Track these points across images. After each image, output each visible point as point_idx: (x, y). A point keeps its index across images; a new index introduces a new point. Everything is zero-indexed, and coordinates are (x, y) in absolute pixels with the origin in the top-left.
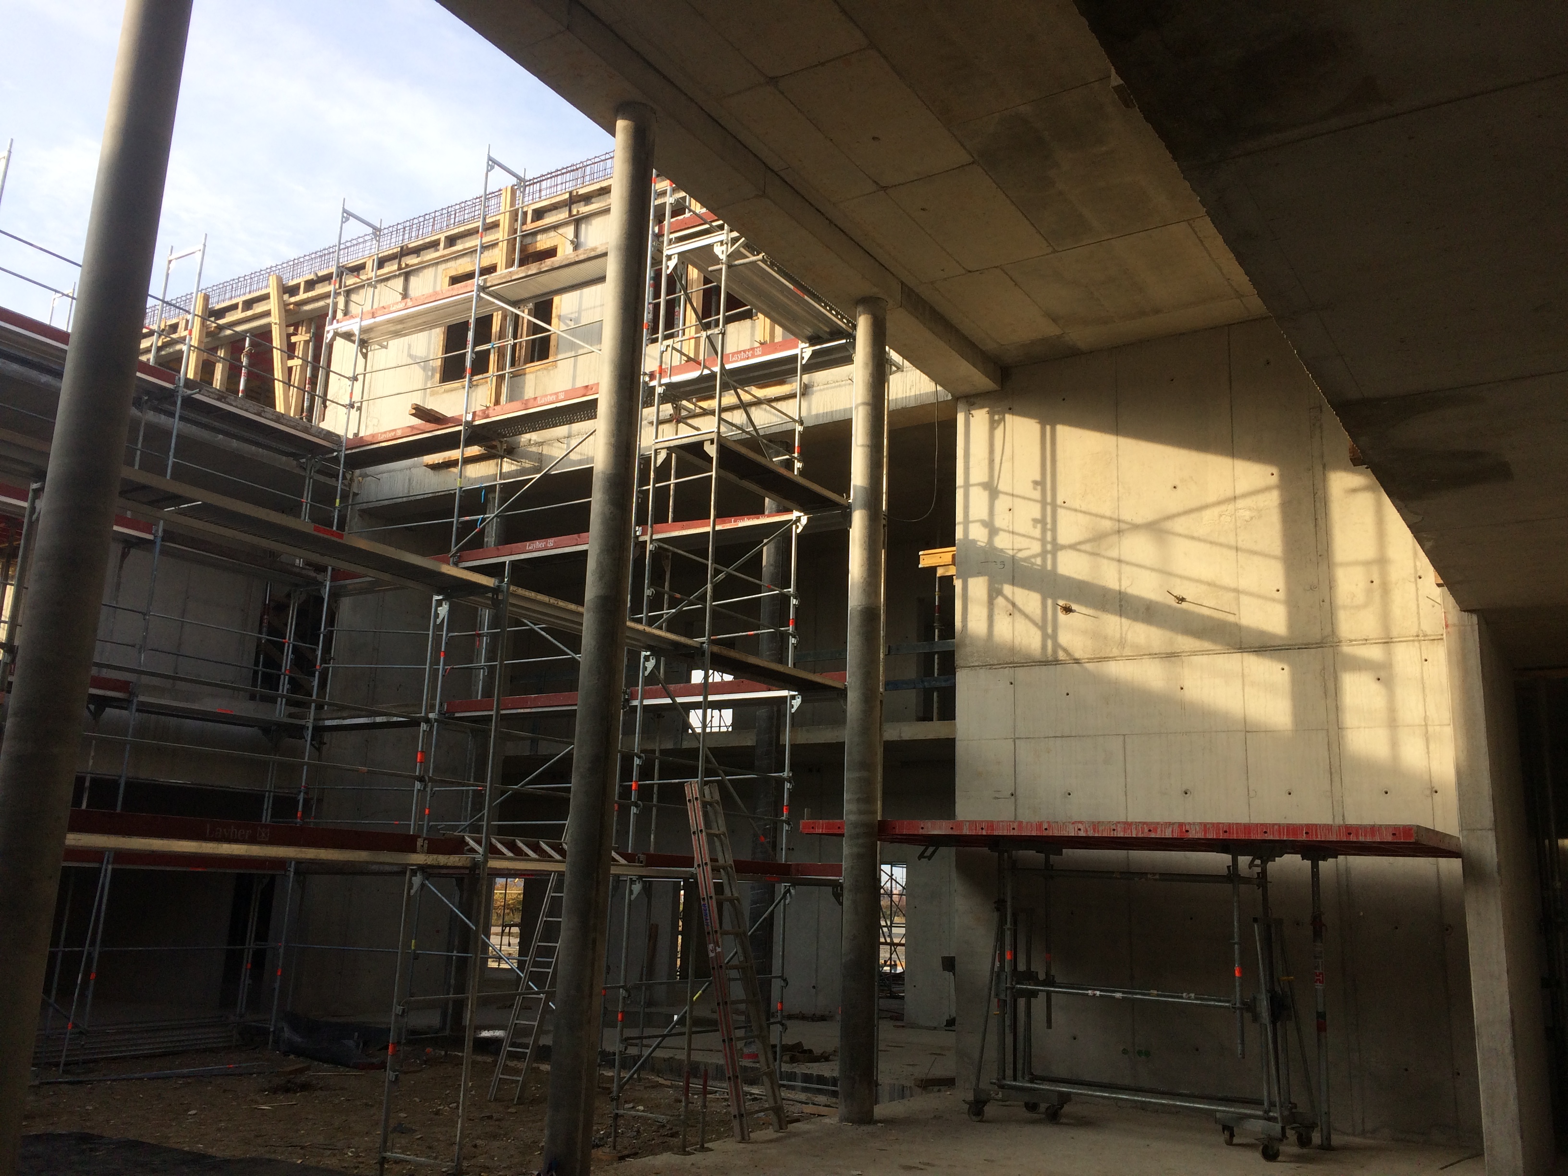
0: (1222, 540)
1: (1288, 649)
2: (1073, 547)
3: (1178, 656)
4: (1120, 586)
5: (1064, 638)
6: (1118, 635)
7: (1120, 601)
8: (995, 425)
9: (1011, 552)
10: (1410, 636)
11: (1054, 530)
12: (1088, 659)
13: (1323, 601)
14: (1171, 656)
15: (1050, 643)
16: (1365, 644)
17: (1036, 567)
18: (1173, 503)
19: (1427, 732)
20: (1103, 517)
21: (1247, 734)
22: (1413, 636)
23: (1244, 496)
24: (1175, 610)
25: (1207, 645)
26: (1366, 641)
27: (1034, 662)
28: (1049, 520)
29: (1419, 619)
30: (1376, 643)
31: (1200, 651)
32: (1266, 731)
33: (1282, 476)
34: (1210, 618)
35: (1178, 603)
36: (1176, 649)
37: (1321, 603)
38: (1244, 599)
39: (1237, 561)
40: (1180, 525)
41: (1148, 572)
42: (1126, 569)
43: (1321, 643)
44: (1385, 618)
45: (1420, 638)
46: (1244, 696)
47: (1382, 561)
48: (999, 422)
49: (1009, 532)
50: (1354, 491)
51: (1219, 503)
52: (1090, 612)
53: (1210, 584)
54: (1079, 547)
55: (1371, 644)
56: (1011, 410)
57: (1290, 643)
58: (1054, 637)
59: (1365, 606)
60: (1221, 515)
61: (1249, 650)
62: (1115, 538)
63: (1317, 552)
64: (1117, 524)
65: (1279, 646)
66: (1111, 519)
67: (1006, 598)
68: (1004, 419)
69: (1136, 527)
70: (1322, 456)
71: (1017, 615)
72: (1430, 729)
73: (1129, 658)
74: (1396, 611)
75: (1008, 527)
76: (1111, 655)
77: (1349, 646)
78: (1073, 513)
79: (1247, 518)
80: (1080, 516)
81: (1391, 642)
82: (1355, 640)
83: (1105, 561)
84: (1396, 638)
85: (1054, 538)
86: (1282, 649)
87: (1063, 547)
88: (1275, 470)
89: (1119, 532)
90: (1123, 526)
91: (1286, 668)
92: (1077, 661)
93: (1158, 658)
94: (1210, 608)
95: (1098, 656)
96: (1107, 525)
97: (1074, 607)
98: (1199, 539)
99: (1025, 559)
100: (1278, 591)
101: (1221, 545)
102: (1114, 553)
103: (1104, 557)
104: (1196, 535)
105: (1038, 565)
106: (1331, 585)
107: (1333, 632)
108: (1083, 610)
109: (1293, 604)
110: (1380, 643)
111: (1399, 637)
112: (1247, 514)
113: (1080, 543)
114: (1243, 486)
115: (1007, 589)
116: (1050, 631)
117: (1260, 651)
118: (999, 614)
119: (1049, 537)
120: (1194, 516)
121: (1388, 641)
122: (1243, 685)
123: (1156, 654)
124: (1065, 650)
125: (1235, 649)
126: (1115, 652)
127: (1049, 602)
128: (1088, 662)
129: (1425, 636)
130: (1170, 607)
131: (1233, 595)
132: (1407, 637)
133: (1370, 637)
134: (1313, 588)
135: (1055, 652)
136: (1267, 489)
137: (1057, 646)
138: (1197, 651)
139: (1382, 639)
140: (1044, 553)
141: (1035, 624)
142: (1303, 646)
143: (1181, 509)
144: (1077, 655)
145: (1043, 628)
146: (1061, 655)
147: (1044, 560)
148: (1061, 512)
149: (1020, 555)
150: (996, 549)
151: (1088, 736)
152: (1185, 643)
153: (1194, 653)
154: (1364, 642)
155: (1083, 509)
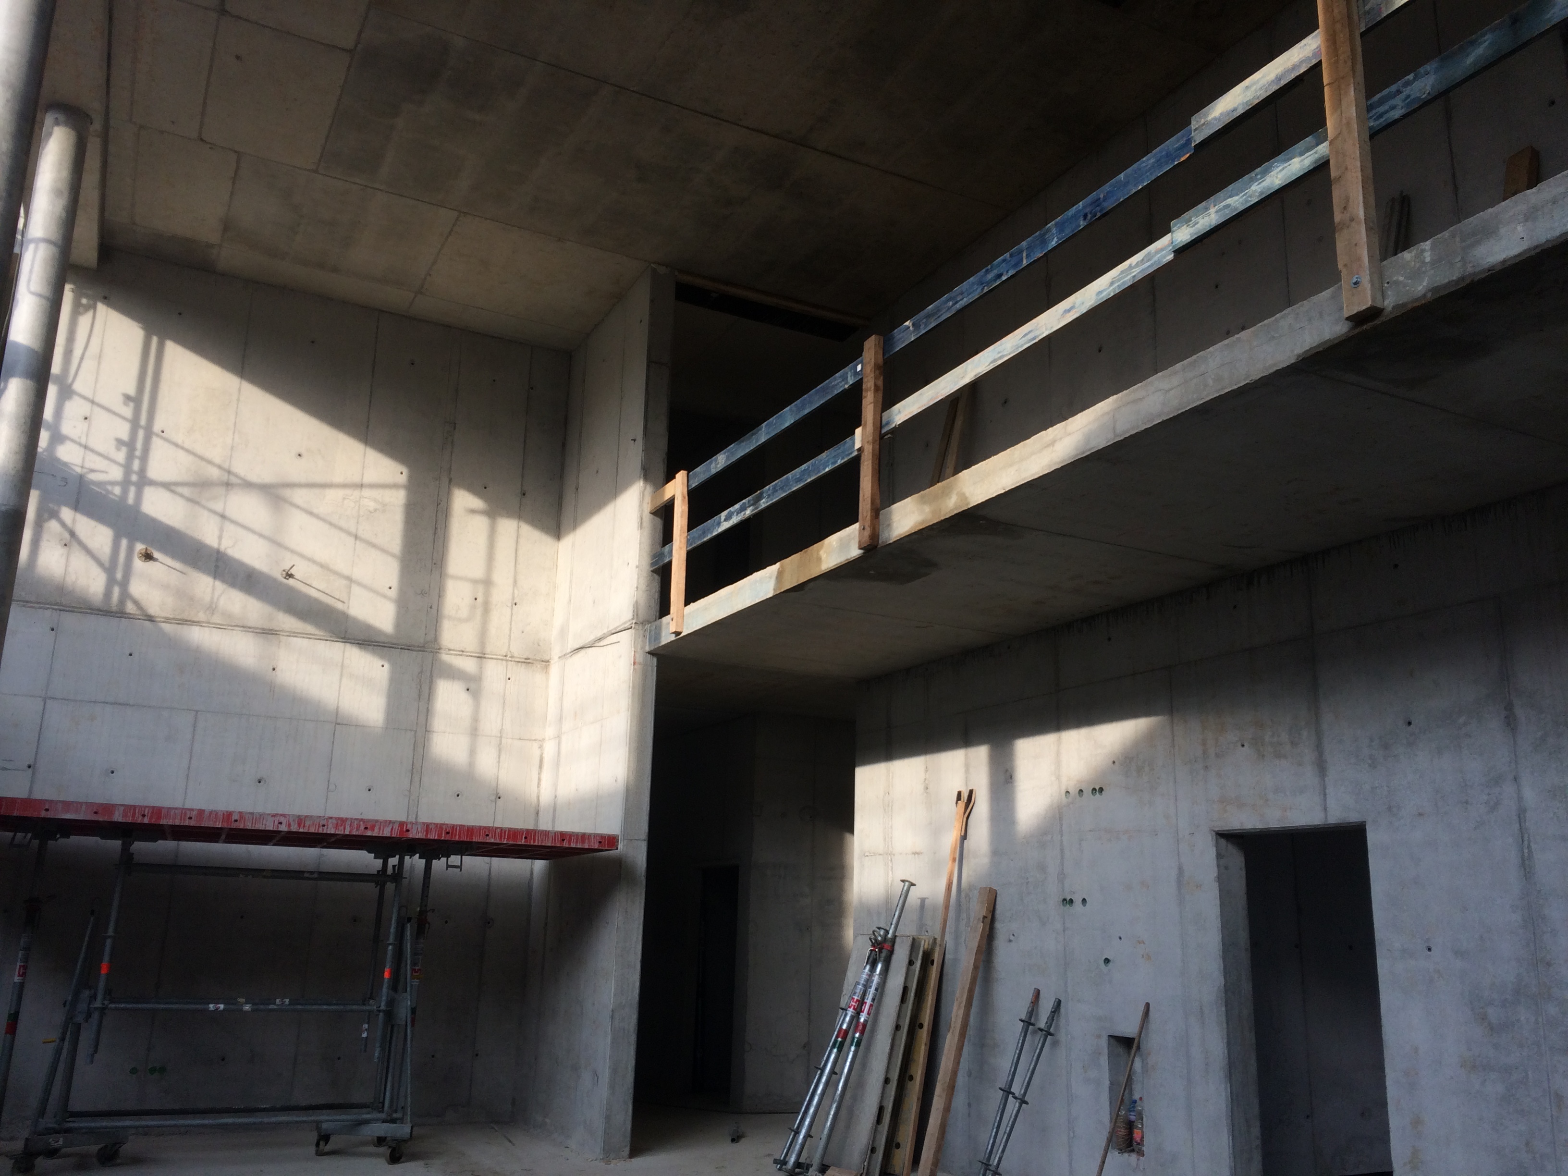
0: (343, 523)
1: (390, 647)
2: (167, 486)
3: (277, 634)
4: (219, 544)
5: (137, 588)
6: (207, 598)
7: (217, 560)
8: (81, 309)
9: (79, 470)
10: (500, 655)
11: (144, 459)
12: (165, 618)
13: (431, 607)
14: (267, 633)
15: (116, 591)
16: (461, 655)
17: (111, 496)
18: (296, 471)
19: (501, 743)
20: (210, 462)
21: (337, 726)
22: (502, 656)
23: (372, 486)
24: (281, 584)
25: (310, 628)
26: (462, 653)
27: (90, 609)
28: (139, 445)
29: (509, 642)
30: (472, 656)
31: (301, 633)
32: (356, 726)
33: (411, 478)
34: (316, 600)
35: (285, 578)
36: (274, 625)
37: (429, 609)
38: (355, 589)
39: (355, 550)
40: (299, 496)
41: (256, 537)
42: (230, 528)
43: (423, 647)
44: (483, 635)
45: (508, 658)
46: (340, 687)
47: (487, 582)
48: (87, 308)
49: (80, 444)
50: (473, 511)
51: (344, 486)
52: (177, 565)
53: (323, 566)
54: (173, 488)
55: (467, 656)
56: (105, 299)
57: (395, 641)
58: (124, 584)
59: (467, 620)
60: (344, 499)
61: (353, 641)
62: (221, 490)
63: (433, 559)
64: (226, 474)
65: (384, 643)
66: (219, 467)
67: (63, 524)
68: (95, 308)
69: (248, 485)
70: (450, 470)
71: (75, 547)
72: (504, 741)
73: (219, 627)
74: (493, 631)
75: (80, 437)
76: (195, 619)
77: (447, 654)
78: (173, 448)
79: (372, 509)
80: (181, 454)
81: (485, 658)
82: (454, 650)
83: (206, 513)
84: (488, 654)
85: (142, 471)
86: (385, 647)
87: (153, 483)
88: (405, 471)
89: (228, 485)
90: (233, 480)
91: (387, 666)
92: (151, 619)
93: (252, 632)
94: (319, 590)
95: (179, 617)
96: (214, 473)
97: (156, 555)
98: (317, 517)
99: (100, 484)
100: (390, 588)
101: (340, 529)
102: (218, 506)
103: (204, 507)
104: (315, 511)
105: (115, 495)
106: (440, 594)
107: (436, 639)
108: (169, 561)
109: (402, 603)
110: (475, 657)
111: (492, 655)
112: (372, 505)
113: (177, 484)
114: (371, 477)
115: (66, 514)
116: (119, 576)
117: (363, 644)
118: (48, 540)
119: (136, 465)
120: (316, 491)
121: (481, 657)
122: (341, 675)
123: (249, 628)
124: (136, 603)
125: (338, 637)
126: (201, 616)
127: (124, 542)
128: (164, 622)
129: (512, 657)
130: (275, 580)
131: (344, 582)
132: (497, 655)
133: (467, 650)
134: (423, 593)
135: (122, 602)
136: (395, 486)
137: (125, 595)
138: (298, 633)
139: (479, 653)
140: (125, 483)
141: (100, 563)
142: (406, 647)
143: (303, 479)
144: (153, 611)
145: (109, 569)
146: (130, 608)
147: (125, 492)
148: (156, 442)
149: (92, 477)
150: (58, 460)
151: (150, 707)
152: (287, 622)
153: (294, 634)
154: (461, 653)
155: (187, 445)
